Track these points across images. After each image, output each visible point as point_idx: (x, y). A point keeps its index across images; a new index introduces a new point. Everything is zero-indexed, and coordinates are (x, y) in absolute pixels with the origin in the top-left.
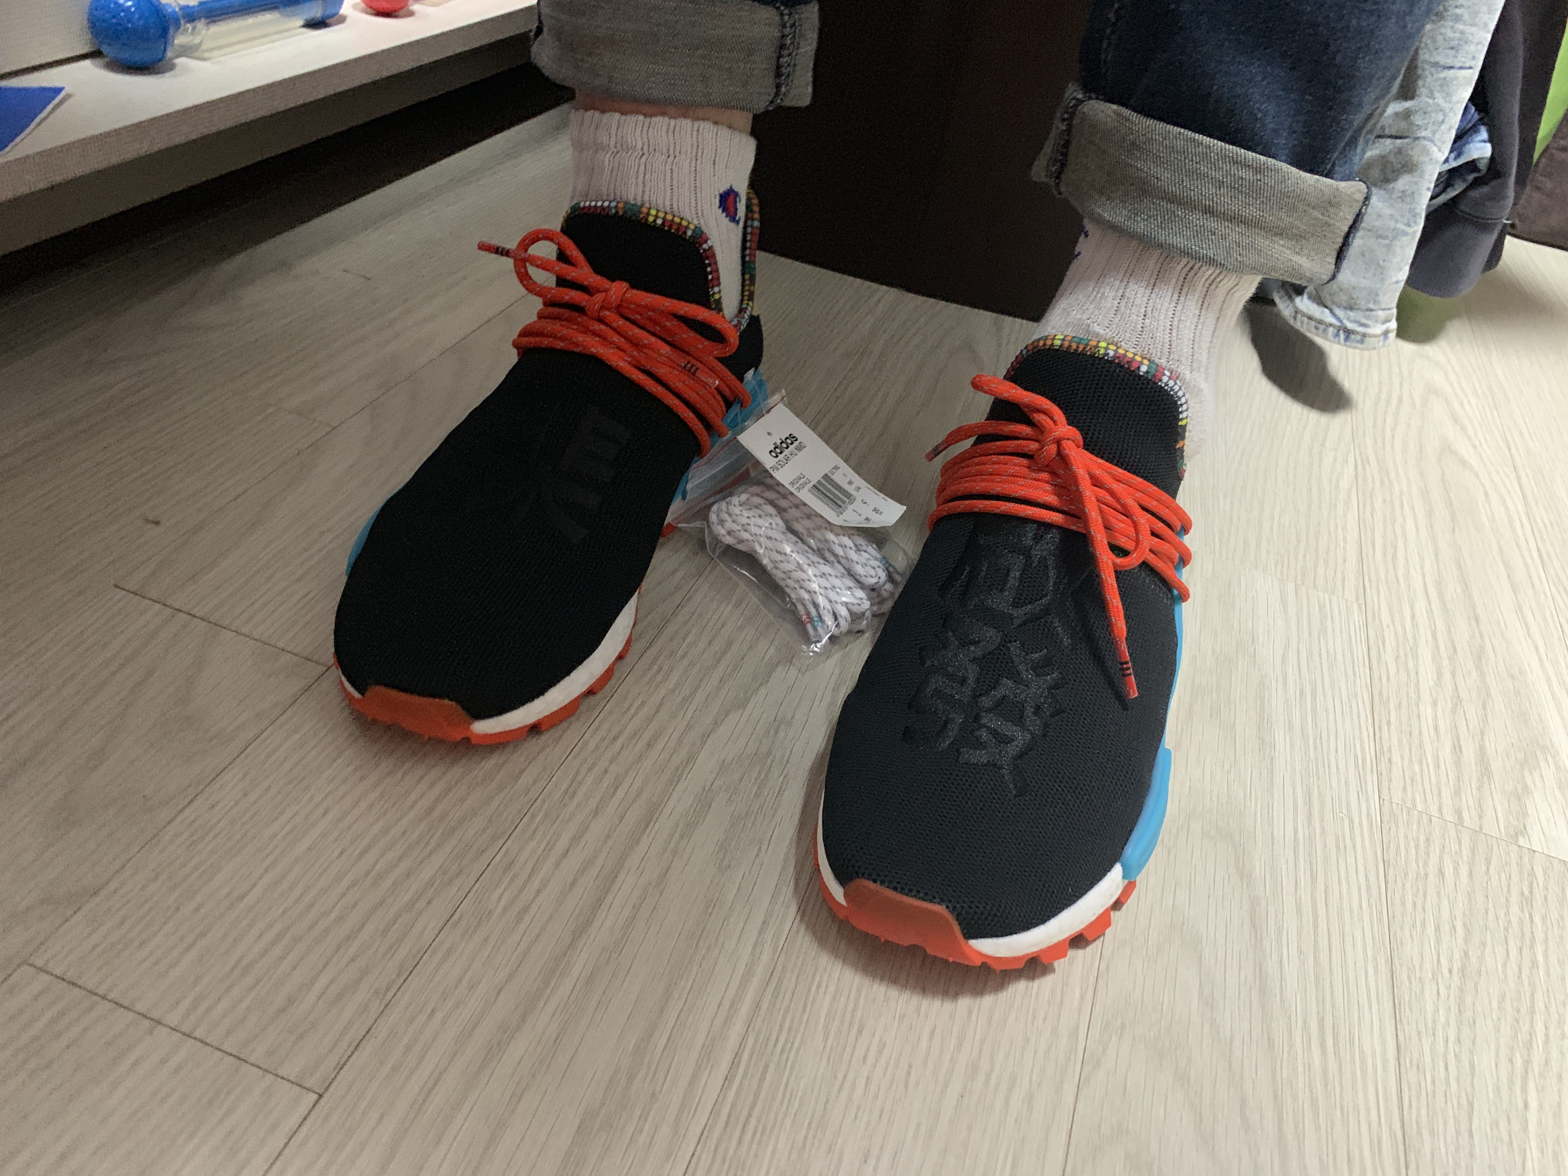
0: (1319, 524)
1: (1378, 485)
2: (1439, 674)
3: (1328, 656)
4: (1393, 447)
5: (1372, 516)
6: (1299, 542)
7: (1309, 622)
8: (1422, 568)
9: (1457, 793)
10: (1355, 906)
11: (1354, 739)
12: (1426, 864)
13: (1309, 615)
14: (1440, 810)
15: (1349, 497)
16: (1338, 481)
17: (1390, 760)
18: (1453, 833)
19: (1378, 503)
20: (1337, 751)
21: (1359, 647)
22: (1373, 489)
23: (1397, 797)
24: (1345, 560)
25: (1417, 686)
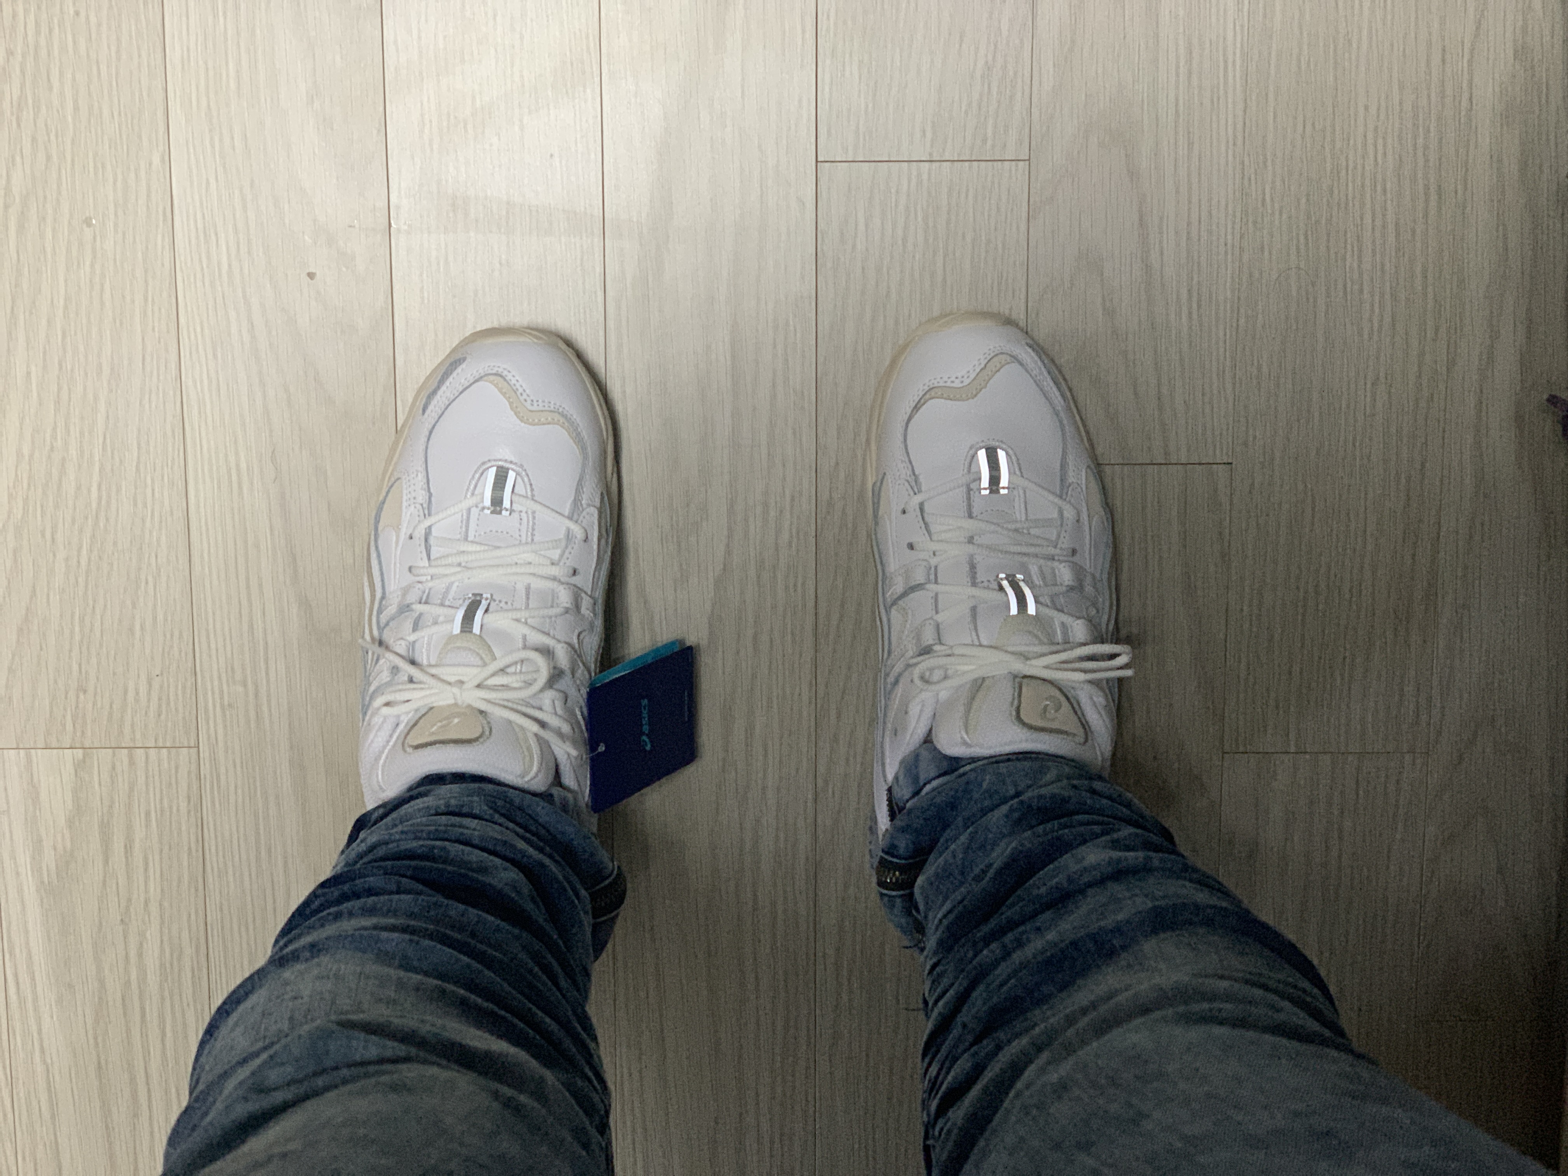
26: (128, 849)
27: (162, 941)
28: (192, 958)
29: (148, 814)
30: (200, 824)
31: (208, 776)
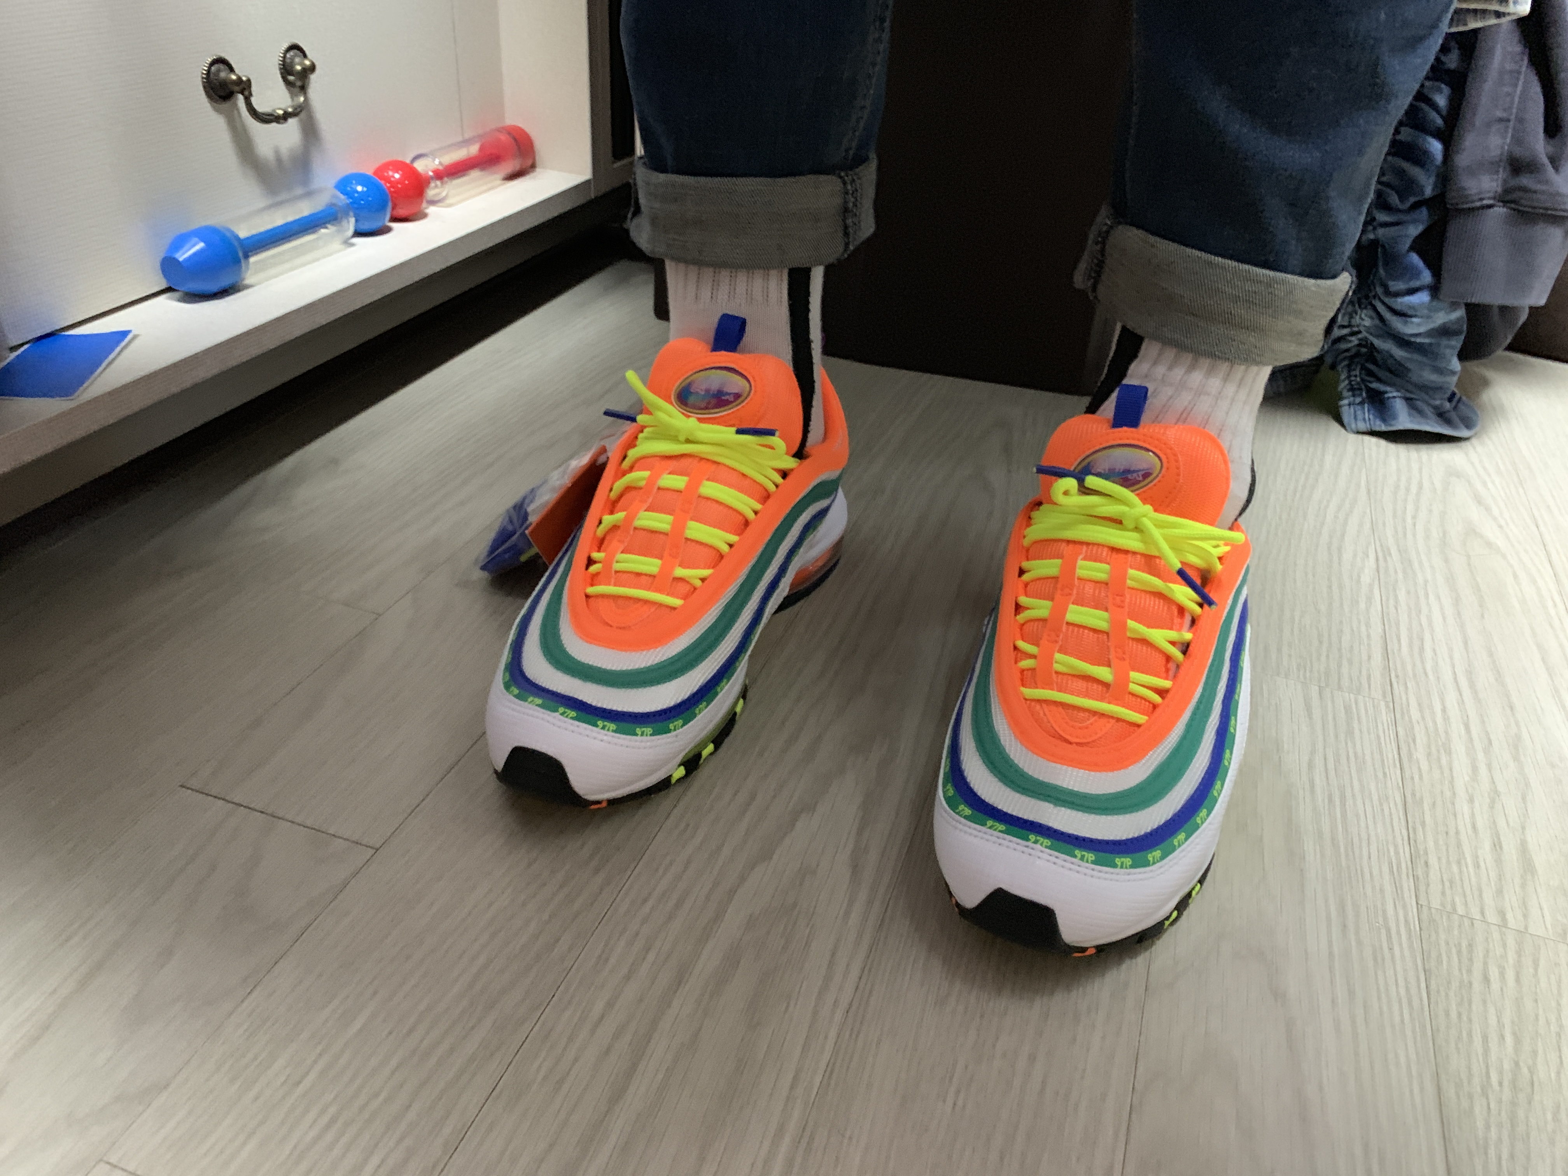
0: (1341, 622)
1: (1400, 575)
2: (1475, 769)
3: (1356, 759)
4: (1414, 535)
5: (1396, 609)
6: (1321, 642)
7: (1335, 726)
8: (1451, 658)
9: (1500, 892)
10: (1397, 1019)
11: (1387, 845)
12: (1469, 971)
13: (1334, 719)
14: (1482, 913)
15: (1371, 591)
16: (1359, 577)
17: (1426, 863)
18: (1496, 935)
19: (1402, 595)
20: (1370, 858)
21: (1389, 746)
22: (1396, 581)
23: (1436, 903)
24: (1369, 657)
25: (1452, 782)
26: (1497, 845)
27: (1451, 770)
28: (1416, 749)
29: (1477, 866)
30: (1412, 842)
31: (1404, 876)
